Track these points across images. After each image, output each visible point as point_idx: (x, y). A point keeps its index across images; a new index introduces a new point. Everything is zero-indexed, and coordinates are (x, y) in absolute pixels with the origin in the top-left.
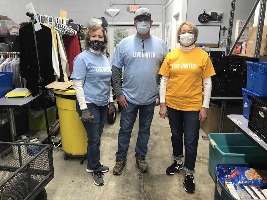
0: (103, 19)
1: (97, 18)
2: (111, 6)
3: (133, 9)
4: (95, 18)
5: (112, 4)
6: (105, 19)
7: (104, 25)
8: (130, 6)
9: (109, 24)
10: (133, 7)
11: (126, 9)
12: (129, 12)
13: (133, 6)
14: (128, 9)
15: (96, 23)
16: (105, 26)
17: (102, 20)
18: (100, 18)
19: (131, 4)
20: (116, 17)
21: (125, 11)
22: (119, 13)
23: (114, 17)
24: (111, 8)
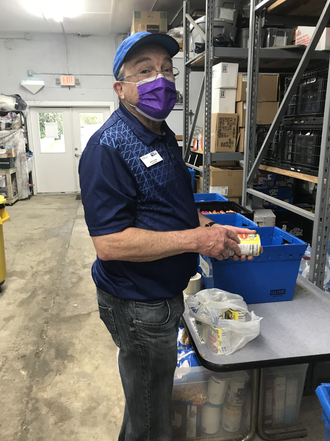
0: (17, 97)
1: (8, 96)
2: (30, 76)
3: (65, 81)
4: (3, 96)
5: (30, 73)
6: (20, 97)
7: (20, 107)
8: (62, 78)
9: (28, 104)
10: (65, 79)
11: (55, 82)
12: (60, 86)
13: (65, 76)
14: (58, 82)
15: (5, 103)
16: (22, 108)
17: (15, 99)
18: (11, 96)
19: (62, 73)
20: (38, 93)
21: (54, 85)
22: (43, 87)
23: (36, 95)
24: (31, 80)
